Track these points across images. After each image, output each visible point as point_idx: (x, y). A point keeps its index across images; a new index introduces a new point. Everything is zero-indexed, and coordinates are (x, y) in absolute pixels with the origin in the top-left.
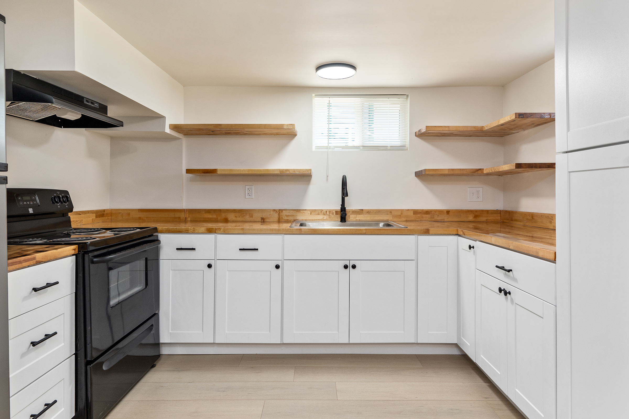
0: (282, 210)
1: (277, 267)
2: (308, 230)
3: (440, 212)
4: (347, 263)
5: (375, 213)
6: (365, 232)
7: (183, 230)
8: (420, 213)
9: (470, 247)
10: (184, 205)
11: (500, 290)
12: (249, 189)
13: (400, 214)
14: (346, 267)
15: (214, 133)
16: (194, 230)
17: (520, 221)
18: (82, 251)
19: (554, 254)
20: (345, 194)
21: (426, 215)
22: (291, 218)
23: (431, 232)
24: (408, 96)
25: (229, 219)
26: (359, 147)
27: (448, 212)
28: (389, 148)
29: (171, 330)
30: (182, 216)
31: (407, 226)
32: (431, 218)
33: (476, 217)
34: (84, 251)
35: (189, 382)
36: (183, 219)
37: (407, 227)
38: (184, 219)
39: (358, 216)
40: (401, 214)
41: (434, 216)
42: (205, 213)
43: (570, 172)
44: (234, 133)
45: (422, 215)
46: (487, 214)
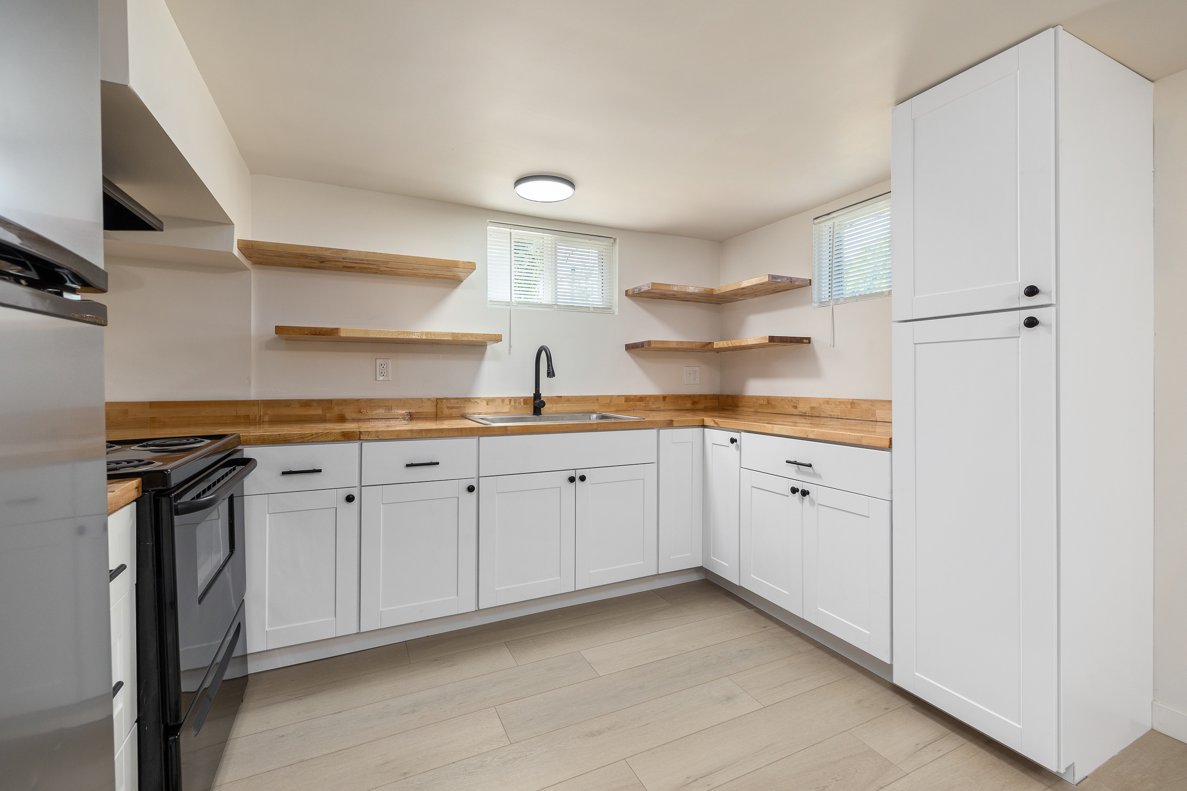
0: (442, 399)
1: (471, 489)
2: (517, 428)
3: (656, 398)
4: (572, 474)
5: (577, 401)
6: (596, 427)
7: (293, 437)
8: (633, 400)
9: (733, 441)
10: (253, 393)
11: (794, 490)
12: (383, 365)
13: (609, 402)
14: (572, 480)
15: (323, 265)
16: (317, 437)
17: (750, 407)
18: (152, 491)
19: (888, 440)
20: (551, 374)
21: (640, 403)
22: (455, 412)
23: (675, 424)
24: (615, 240)
25: (347, 417)
26: (552, 305)
27: (665, 398)
28: (592, 310)
29: (270, 626)
30: (254, 412)
31: (644, 417)
32: (645, 406)
33: (694, 403)
34: (156, 490)
35: (334, 714)
36: (255, 419)
37: (644, 419)
38: (258, 419)
39: (555, 405)
40: (611, 401)
41: (648, 403)
42: (301, 406)
43: (915, 344)
44: (360, 268)
45: (636, 403)
46: (706, 399)
